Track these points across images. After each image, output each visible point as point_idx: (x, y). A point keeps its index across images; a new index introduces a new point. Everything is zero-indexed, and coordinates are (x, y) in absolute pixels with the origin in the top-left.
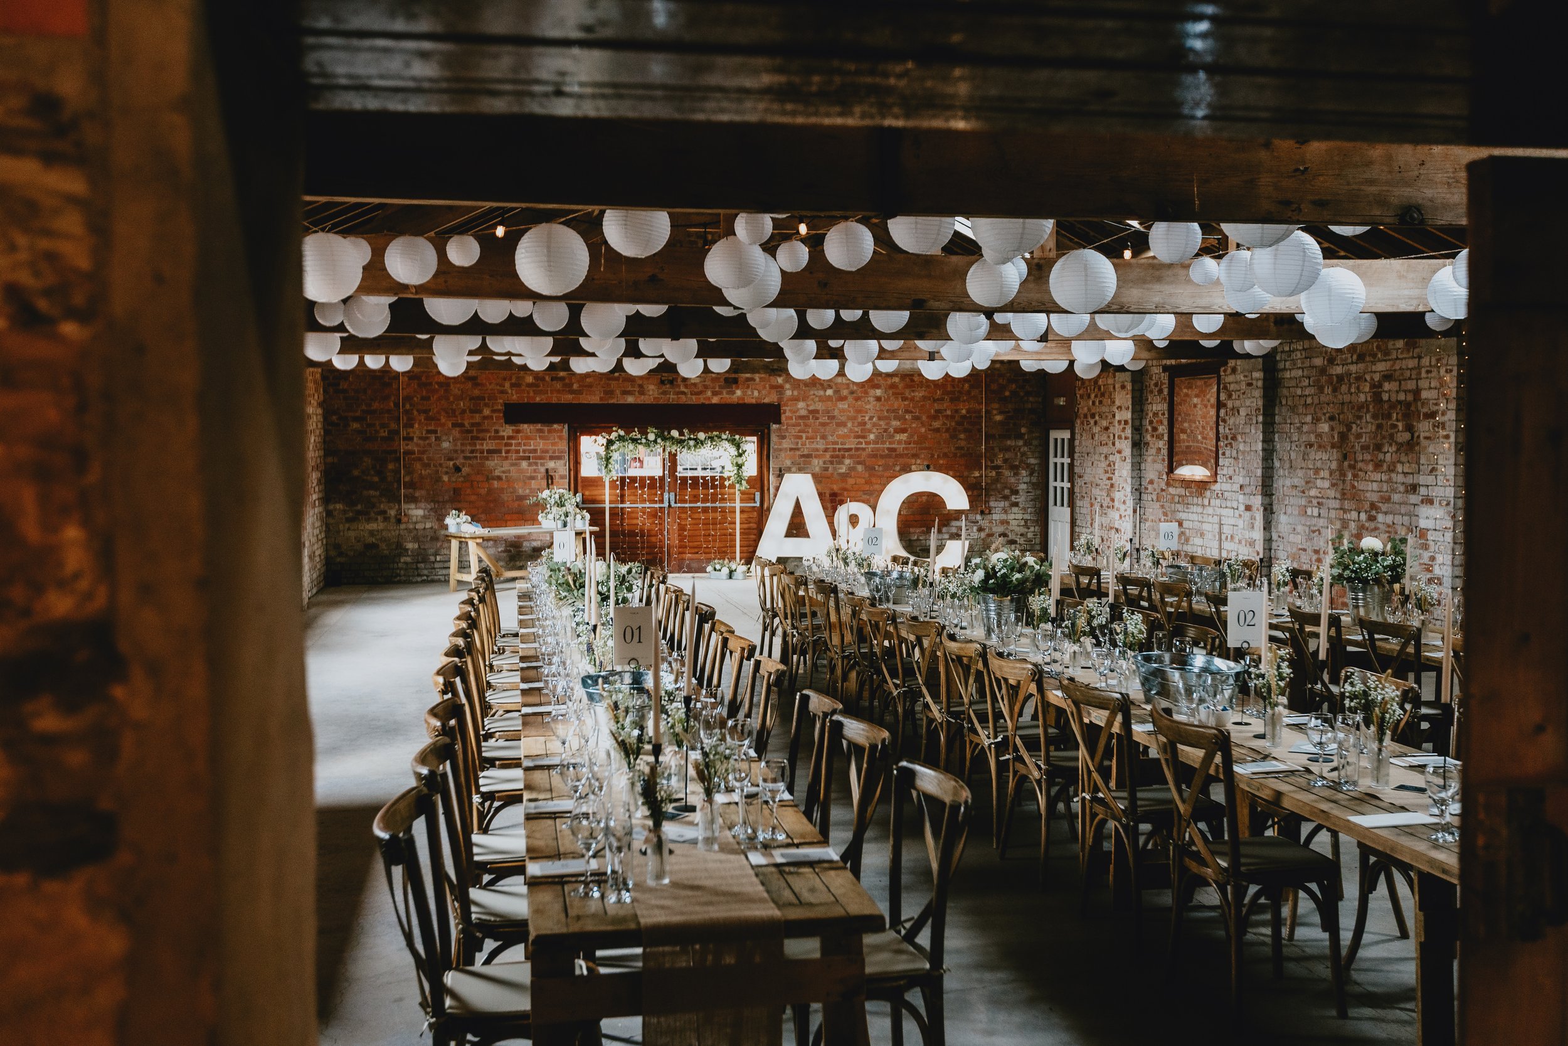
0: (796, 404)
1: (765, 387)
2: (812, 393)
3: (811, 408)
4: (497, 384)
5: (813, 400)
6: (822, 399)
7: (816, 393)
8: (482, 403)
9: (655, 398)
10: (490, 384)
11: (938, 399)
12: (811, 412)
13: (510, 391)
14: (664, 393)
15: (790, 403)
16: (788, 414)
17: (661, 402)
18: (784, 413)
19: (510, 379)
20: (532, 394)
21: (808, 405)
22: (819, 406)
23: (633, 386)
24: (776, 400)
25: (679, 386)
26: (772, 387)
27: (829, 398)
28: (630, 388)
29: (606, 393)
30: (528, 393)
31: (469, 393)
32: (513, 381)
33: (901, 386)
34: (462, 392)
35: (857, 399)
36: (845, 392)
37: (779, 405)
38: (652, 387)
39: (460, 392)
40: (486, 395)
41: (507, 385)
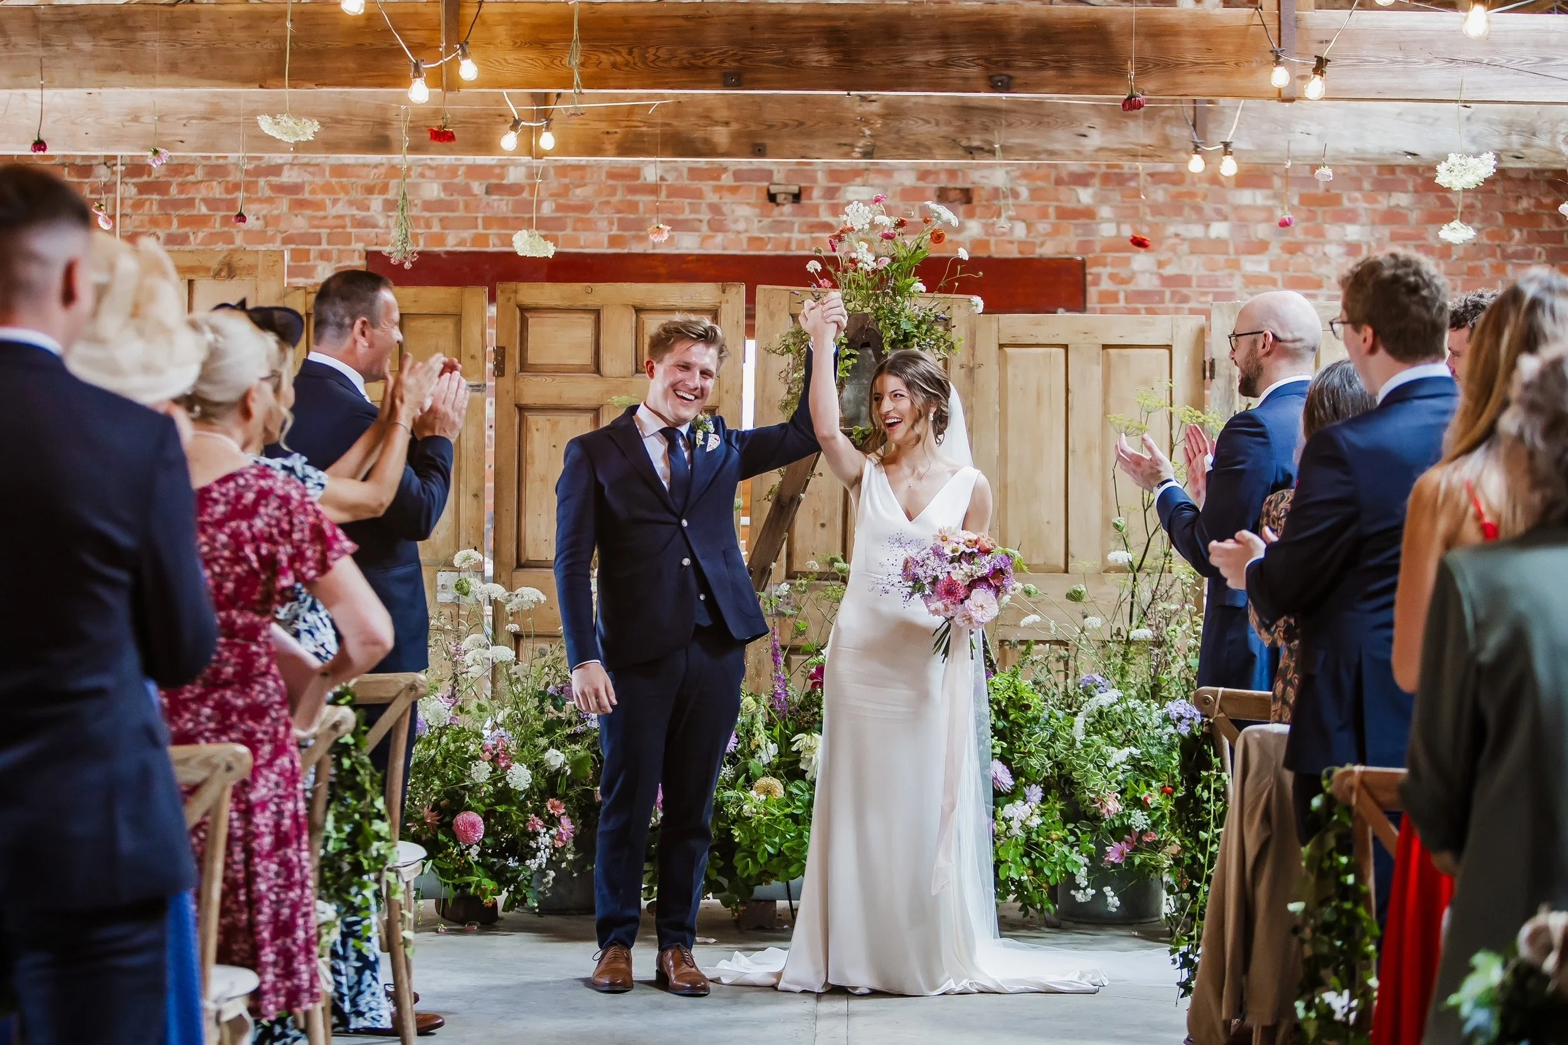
0: (1128, 261)
1: (1044, 215)
2: (1171, 230)
3: (1169, 271)
4: (351, 203)
5: (1173, 249)
6: (1196, 247)
7: (1182, 229)
8: (314, 249)
9: (752, 240)
10: (335, 202)
11: (1515, 255)
12: (1167, 281)
13: (381, 221)
14: (777, 226)
15: (1110, 256)
16: (1106, 285)
17: (769, 251)
18: (1096, 283)
19: (384, 189)
20: (436, 228)
21: (1161, 264)
22: (1194, 267)
23: (694, 209)
24: (1073, 248)
25: (815, 209)
26: (1065, 214)
27: (1219, 245)
28: (687, 215)
29: (624, 225)
30: (428, 225)
31: (283, 226)
32: (391, 195)
33: (1414, 216)
34: (267, 224)
35: (1293, 249)
36: (1262, 231)
37: (1083, 265)
38: (744, 211)
39: (261, 222)
40: (324, 232)
41: (376, 203)
